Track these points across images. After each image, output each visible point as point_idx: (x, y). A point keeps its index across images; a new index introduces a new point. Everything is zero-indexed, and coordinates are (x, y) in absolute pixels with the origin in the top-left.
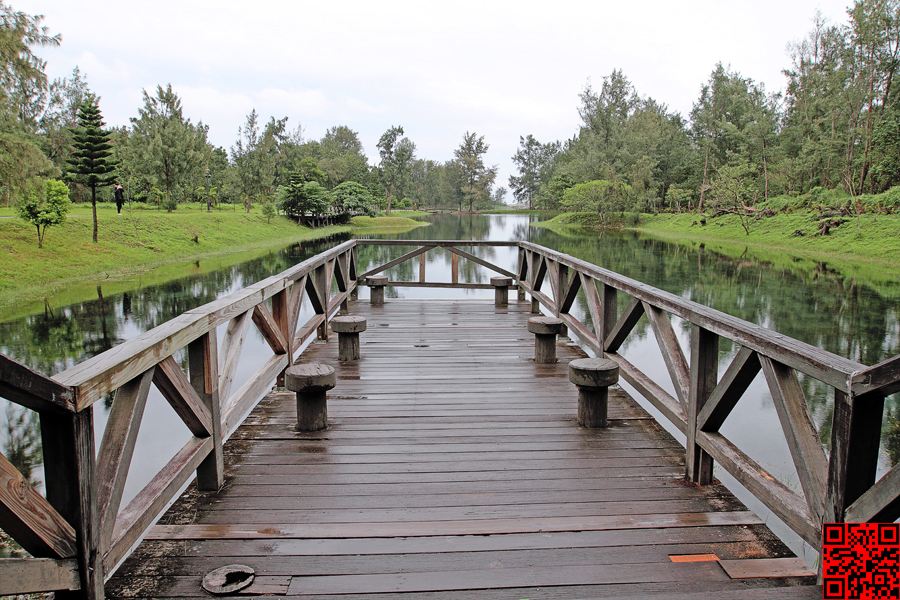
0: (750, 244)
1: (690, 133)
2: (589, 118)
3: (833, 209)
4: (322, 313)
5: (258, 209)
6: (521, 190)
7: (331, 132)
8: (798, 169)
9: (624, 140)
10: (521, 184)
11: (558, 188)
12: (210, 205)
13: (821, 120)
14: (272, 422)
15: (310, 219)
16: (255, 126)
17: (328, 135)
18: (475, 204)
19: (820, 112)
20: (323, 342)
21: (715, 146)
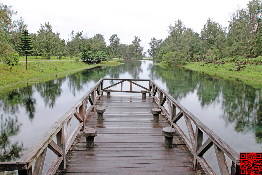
0: (217, 73)
1: (200, 38)
2: (171, 33)
3: (241, 63)
4: (93, 105)
5: (74, 59)
6: (151, 53)
7: (96, 35)
8: (231, 50)
9: (181, 40)
10: (151, 51)
11: (162, 54)
12: (60, 57)
13: (238, 36)
14: (79, 144)
15: (89, 62)
16: (73, 34)
17: (95, 36)
18: (137, 57)
19: (238, 33)
20: (93, 113)
21: (207, 42)
